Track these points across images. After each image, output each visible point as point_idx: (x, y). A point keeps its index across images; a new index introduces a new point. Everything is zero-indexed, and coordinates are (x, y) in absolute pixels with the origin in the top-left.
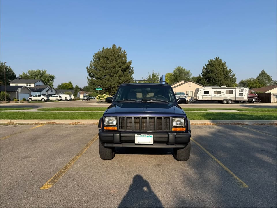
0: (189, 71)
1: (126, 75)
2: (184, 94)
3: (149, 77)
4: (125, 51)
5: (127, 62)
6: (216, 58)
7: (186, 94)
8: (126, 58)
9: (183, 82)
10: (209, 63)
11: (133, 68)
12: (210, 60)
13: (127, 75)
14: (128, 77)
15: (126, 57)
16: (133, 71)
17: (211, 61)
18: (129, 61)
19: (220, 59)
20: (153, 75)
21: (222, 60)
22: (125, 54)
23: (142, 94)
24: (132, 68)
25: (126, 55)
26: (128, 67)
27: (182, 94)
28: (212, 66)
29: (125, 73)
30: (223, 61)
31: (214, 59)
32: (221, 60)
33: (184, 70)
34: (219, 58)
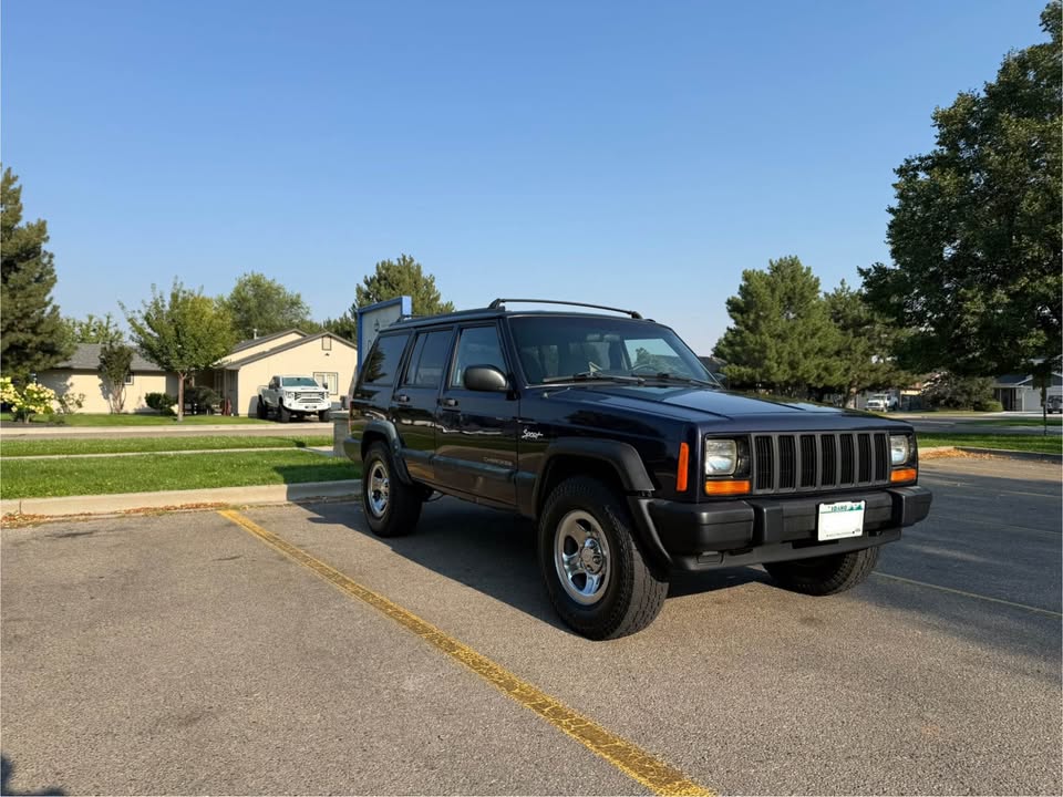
0: (299, 296)
1: (23, 288)
2: (312, 383)
3: (156, 304)
4: (13, 174)
5: (22, 224)
6: (404, 259)
7: (320, 384)
8: (20, 209)
9: (294, 337)
10: (379, 274)
11: (51, 256)
12: (383, 263)
13: (29, 288)
14: (30, 296)
15: (17, 201)
16: (51, 272)
17: (387, 269)
18: (34, 222)
19: (415, 263)
20: (175, 297)
21: (422, 269)
22: (12, 187)
23: (100, 381)
24: (45, 260)
25: (18, 191)
26: (30, 252)
27: (306, 385)
28: (394, 289)
29: (13, 276)
30: (425, 274)
31: (396, 263)
32: (419, 267)
33: (278, 291)
34: (412, 260)
